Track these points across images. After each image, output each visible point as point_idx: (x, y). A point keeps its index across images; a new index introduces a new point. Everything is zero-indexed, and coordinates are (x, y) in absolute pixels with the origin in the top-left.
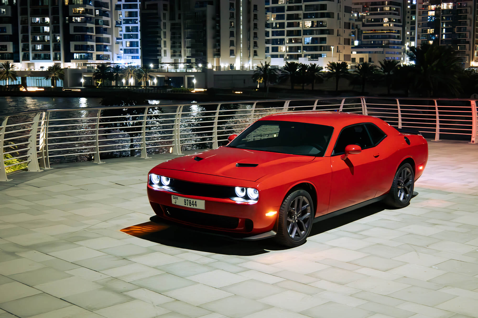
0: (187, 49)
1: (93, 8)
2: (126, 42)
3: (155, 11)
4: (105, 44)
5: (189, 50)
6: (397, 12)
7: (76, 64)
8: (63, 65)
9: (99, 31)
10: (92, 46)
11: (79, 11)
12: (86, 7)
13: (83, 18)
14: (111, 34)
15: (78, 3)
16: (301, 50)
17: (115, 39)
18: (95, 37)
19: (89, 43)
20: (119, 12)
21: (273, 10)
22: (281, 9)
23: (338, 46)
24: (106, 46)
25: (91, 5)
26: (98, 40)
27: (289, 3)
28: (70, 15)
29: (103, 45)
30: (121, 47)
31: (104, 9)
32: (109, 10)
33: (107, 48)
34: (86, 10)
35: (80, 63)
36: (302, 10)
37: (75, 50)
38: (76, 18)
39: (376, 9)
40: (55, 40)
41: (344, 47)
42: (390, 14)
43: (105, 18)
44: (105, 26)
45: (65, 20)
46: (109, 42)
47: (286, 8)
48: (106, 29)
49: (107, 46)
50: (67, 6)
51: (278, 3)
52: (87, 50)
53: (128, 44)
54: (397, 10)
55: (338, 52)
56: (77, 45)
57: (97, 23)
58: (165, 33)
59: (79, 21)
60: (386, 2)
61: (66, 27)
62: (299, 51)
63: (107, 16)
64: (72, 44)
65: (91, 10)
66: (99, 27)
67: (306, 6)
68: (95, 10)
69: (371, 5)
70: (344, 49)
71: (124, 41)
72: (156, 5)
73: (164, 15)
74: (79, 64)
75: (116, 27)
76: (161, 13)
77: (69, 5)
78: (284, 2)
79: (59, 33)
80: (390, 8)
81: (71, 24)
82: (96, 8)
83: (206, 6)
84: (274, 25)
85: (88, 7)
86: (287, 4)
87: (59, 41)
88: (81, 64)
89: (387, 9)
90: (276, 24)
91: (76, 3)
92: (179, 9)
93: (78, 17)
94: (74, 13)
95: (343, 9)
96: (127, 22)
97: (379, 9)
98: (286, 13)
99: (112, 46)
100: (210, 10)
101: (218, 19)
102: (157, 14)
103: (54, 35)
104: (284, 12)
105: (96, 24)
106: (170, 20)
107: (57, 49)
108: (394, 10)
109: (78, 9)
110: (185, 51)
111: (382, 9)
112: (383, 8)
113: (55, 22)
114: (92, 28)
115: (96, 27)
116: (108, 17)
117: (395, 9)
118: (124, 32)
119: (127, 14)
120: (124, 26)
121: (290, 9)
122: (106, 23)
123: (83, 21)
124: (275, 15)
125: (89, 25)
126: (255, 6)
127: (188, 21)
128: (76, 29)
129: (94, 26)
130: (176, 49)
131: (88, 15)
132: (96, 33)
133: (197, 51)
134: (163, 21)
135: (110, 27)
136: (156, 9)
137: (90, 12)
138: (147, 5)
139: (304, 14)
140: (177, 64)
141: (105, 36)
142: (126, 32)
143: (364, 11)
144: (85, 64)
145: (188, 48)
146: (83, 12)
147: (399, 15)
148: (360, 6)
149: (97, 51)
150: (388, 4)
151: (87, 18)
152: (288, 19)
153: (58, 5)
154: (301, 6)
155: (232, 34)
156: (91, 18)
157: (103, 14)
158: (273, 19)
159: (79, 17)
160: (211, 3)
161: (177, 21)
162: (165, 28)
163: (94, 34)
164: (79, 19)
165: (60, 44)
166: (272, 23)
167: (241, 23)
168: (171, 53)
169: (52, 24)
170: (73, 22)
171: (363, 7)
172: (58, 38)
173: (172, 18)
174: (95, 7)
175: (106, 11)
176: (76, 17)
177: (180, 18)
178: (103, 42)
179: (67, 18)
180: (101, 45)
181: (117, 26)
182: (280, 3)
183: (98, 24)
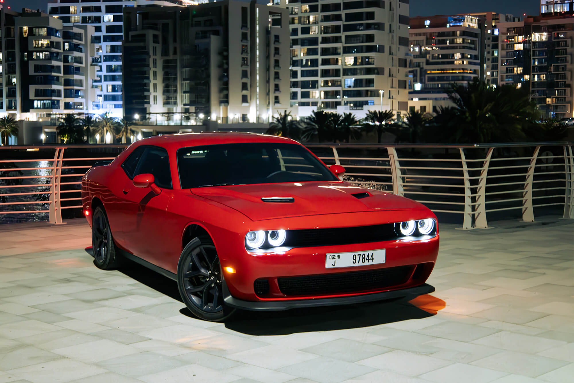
0: (185, 94)
1: (61, 40)
2: (107, 86)
3: (142, 44)
4: (76, 88)
5: (187, 95)
6: (473, 46)
7: (37, 114)
8: (20, 116)
9: (68, 70)
10: (59, 91)
11: (42, 44)
12: (51, 39)
13: (47, 53)
14: (85, 74)
15: (41, 33)
16: (340, 95)
17: (90, 81)
18: (63, 79)
19: (55, 87)
20: (97, 46)
21: (303, 42)
22: (314, 41)
23: (390, 91)
24: (77, 91)
25: (58, 37)
26: (67, 82)
27: (325, 33)
28: (30, 49)
29: (73, 89)
30: (100, 93)
31: (75, 41)
32: (83, 42)
33: (80, 93)
34: (52, 43)
35: (42, 113)
36: (341, 42)
37: (36, 96)
38: (38, 54)
39: (444, 42)
40: (9, 83)
41: (399, 91)
42: (464, 47)
43: (76, 54)
44: (76, 65)
45: (22, 56)
46: (82, 86)
47: (320, 40)
48: (78, 69)
49: (79, 90)
50: (27, 38)
51: (309, 33)
52: (52, 96)
53: (110, 88)
54: (473, 42)
55: (390, 98)
56: (38, 90)
57: (66, 60)
58: (155, 74)
59: (41, 58)
60: (458, 33)
61: (24, 66)
62: (338, 97)
63: (80, 50)
64: (32, 89)
65: (58, 43)
66: (68, 66)
67: (347, 37)
68: (64, 43)
69: (438, 36)
70: (399, 94)
71: (104, 84)
72: (144, 35)
73: (155, 49)
74: (41, 115)
75: (91, 65)
76: (151, 45)
77: (29, 37)
78: (317, 32)
79: (14, 73)
80: (463, 40)
81: (30, 62)
82: (65, 40)
83: (210, 37)
84: (304, 63)
85: (54, 39)
86: (321, 34)
87: (15, 85)
88: (44, 115)
89: (459, 41)
90: (307, 61)
91: (37, 34)
92: (175, 41)
93: (40, 52)
94: (35, 47)
95: (397, 40)
96: (108, 58)
97: (448, 41)
98: (320, 46)
99: (86, 91)
100: (214, 42)
101: (225, 53)
102: (144, 48)
103: (9, 77)
104: (317, 44)
105: (64, 62)
106: (162, 55)
107: (11, 94)
108: (469, 43)
109: (40, 42)
110: (182, 97)
111: (452, 42)
112: (453, 40)
113: (10, 59)
114: (59, 67)
115: (64, 66)
116: (81, 52)
117: (469, 41)
118: (104, 72)
119: (109, 49)
120: (104, 65)
121: (325, 40)
122: (79, 60)
123: (47, 57)
124: (305, 48)
125: (55, 63)
126: (277, 38)
127: (187, 57)
128: (37, 68)
129: (61, 64)
130: (171, 95)
131: (53, 50)
132: (64, 74)
133: (197, 97)
134: (152, 57)
135: (83, 65)
136: (144, 41)
137: (57, 45)
138: (132, 36)
139: (344, 48)
140: (171, 115)
141: (76, 77)
142: (107, 72)
143: (428, 44)
144: (49, 115)
145: (185, 92)
146: (48, 46)
147: (475, 49)
148: (423, 38)
149: (65, 97)
150: (460, 35)
151: (52, 53)
152: (322, 54)
153: (14, 37)
154: (340, 37)
155: (244, 74)
156: (58, 54)
157: (75, 48)
158: (302, 55)
159: (42, 52)
160: (216, 33)
161: (171, 57)
162: (155, 65)
163: (62, 74)
164: (41, 55)
165: (16, 88)
166: (302, 60)
167: (258, 59)
168: (164, 100)
169: (6, 62)
170: (33, 59)
171: (427, 39)
172: (14, 80)
173: (165, 53)
174: (64, 38)
175: (78, 45)
176: (37, 52)
177: (175, 53)
178: (74, 85)
179: (26, 54)
180: (71, 90)
181: (93, 64)
182: (312, 33)
183: (68, 62)
